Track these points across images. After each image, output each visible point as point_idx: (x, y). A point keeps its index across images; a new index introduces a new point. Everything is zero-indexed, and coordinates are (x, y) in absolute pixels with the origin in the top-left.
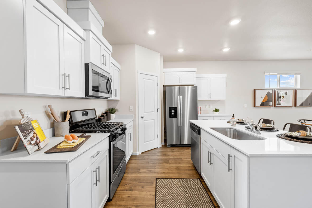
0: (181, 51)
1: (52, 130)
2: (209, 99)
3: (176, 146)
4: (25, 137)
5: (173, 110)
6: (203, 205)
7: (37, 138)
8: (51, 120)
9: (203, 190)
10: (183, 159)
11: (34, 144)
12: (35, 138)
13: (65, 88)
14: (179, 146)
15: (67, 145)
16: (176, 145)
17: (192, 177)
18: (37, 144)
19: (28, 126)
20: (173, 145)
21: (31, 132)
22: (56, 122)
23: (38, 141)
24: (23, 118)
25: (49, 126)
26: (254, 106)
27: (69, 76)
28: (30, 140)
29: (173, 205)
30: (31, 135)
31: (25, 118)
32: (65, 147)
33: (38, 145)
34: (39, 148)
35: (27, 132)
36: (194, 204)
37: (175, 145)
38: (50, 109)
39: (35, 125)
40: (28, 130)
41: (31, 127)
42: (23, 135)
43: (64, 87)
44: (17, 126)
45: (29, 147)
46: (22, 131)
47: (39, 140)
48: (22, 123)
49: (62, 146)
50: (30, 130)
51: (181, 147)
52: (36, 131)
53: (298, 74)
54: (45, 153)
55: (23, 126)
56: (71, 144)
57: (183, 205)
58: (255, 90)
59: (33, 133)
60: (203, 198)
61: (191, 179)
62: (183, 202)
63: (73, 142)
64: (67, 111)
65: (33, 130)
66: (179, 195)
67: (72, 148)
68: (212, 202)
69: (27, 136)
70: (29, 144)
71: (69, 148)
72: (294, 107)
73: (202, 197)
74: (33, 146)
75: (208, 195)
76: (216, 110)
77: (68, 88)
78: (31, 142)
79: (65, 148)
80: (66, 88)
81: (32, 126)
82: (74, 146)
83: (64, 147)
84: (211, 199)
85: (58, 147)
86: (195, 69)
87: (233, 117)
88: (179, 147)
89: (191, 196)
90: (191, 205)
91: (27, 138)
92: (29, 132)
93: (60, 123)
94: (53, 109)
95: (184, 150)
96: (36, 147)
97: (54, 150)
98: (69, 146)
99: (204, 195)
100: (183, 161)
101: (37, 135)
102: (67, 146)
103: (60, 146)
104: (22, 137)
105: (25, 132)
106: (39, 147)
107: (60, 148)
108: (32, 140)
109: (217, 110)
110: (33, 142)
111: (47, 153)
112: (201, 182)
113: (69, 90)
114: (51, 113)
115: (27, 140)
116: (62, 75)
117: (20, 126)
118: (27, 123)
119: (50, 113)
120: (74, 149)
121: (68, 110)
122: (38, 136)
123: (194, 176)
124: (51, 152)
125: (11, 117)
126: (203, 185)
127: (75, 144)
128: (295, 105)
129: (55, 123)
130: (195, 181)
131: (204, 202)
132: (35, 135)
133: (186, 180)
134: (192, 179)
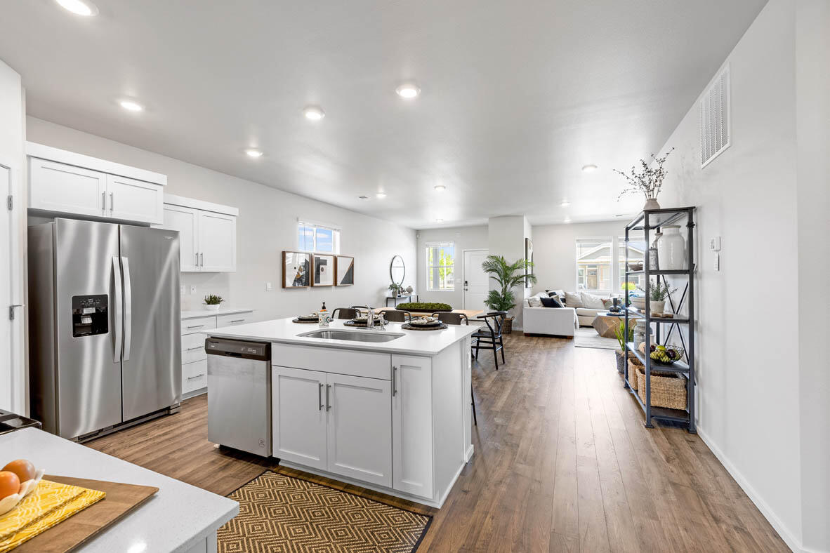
0: (131, 107)
2: (197, 270)
3: (100, 435)
5: (91, 306)
6: (323, 503)
9: (297, 482)
10: (176, 456)
14: (115, 430)
16: (101, 431)
17: (247, 478)
20: (85, 438)
26: (284, 286)
29: (274, 549)
36: (309, 513)
37: (97, 434)
51: (121, 431)
53: (338, 230)
57: (293, 532)
58: (284, 253)
60: (312, 494)
61: (250, 481)
62: (286, 528)
66: (264, 525)
68: (330, 488)
72: (334, 287)
73: (309, 494)
75: (315, 483)
76: (213, 301)
84: (325, 486)
86: (162, 178)
87: (324, 308)
88: (116, 432)
89: (287, 508)
90: (307, 520)
95: (145, 435)
99: (308, 488)
100: (178, 459)
109: (215, 298)
112: (277, 473)
123: (249, 473)
126: (286, 476)
128: (335, 284)
130: (263, 479)
131: (321, 498)
133: (243, 492)
134: (254, 479)
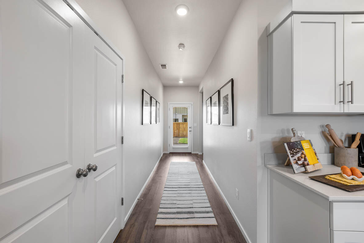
1: (332, 155)
4: (292, 155)
7: (305, 160)
8: (330, 143)
11: (301, 165)
12: (303, 159)
13: (343, 102)
15: (341, 179)
18: (304, 165)
19: (297, 145)
21: (299, 151)
22: (336, 146)
23: (306, 163)
24: (294, 136)
25: (328, 150)
27: (352, 84)
28: (297, 159)
30: (299, 155)
31: (296, 137)
32: (337, 180)
33: (305, 167)
34: (306, 171)
35: (295, 151)
38: (328, 129)
39: (305, 145)
40: (296, 149)
41: (299, 147)
42: (290, 152)
43: (342, 100)
44: (286, 144)
45: (295, 166)
46: (290, 149)
47: (308, 162)
48: (292, 141)
49: (333, 178)
50: (298, 149)
52: (305, 152)
54: (309, 177)
55: (291, 144)
56: (348, 180)
59: (301, 153)
63: (353, 179)
64: (356, 133)
65: (301, 150)
67: (346, 185)
69: (294, 155)
70: (295, 162)
71: (341, 183)
74: (299, 166)
77: (351, 100)
78: (298, 162)
79: (336, 182)
80: (346, 100)
81: (301, 146)
82: (349, 184)
83: (335, 180)
85: (327, 177)
91: (294, 156)
92: (297, 151)
93: (342, 148)
94: (333, 130)
96: (303, 169)
97: (321, 179)
98: (342, 181)
101: (305, 156)
102: (339, 180)
103: (330, 177)
104: (289, 154)
105: (293, 150)
106: (306, 169)
107: (329, 179)
108: (299, 159)
110: (300, 162)
111: (312, 178)
113: (352, 103)
114: (330, 134)
115: (294, 158)
116: (340, 85)
117: (288, 144)
118: (296, 142)
119: (327, 135)
120: (347, 188)
121: (358, 133)
122: (307, 158)
124: (316, 179)
125: (286, 135)
127: (354, 183)
129: (335, 148)
132: (303, 156)
